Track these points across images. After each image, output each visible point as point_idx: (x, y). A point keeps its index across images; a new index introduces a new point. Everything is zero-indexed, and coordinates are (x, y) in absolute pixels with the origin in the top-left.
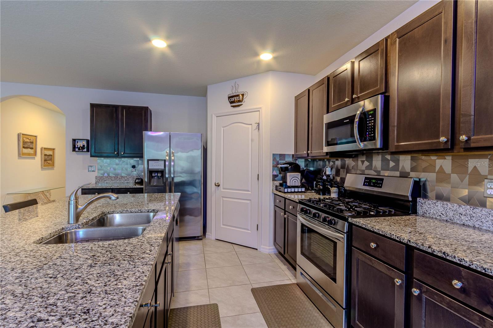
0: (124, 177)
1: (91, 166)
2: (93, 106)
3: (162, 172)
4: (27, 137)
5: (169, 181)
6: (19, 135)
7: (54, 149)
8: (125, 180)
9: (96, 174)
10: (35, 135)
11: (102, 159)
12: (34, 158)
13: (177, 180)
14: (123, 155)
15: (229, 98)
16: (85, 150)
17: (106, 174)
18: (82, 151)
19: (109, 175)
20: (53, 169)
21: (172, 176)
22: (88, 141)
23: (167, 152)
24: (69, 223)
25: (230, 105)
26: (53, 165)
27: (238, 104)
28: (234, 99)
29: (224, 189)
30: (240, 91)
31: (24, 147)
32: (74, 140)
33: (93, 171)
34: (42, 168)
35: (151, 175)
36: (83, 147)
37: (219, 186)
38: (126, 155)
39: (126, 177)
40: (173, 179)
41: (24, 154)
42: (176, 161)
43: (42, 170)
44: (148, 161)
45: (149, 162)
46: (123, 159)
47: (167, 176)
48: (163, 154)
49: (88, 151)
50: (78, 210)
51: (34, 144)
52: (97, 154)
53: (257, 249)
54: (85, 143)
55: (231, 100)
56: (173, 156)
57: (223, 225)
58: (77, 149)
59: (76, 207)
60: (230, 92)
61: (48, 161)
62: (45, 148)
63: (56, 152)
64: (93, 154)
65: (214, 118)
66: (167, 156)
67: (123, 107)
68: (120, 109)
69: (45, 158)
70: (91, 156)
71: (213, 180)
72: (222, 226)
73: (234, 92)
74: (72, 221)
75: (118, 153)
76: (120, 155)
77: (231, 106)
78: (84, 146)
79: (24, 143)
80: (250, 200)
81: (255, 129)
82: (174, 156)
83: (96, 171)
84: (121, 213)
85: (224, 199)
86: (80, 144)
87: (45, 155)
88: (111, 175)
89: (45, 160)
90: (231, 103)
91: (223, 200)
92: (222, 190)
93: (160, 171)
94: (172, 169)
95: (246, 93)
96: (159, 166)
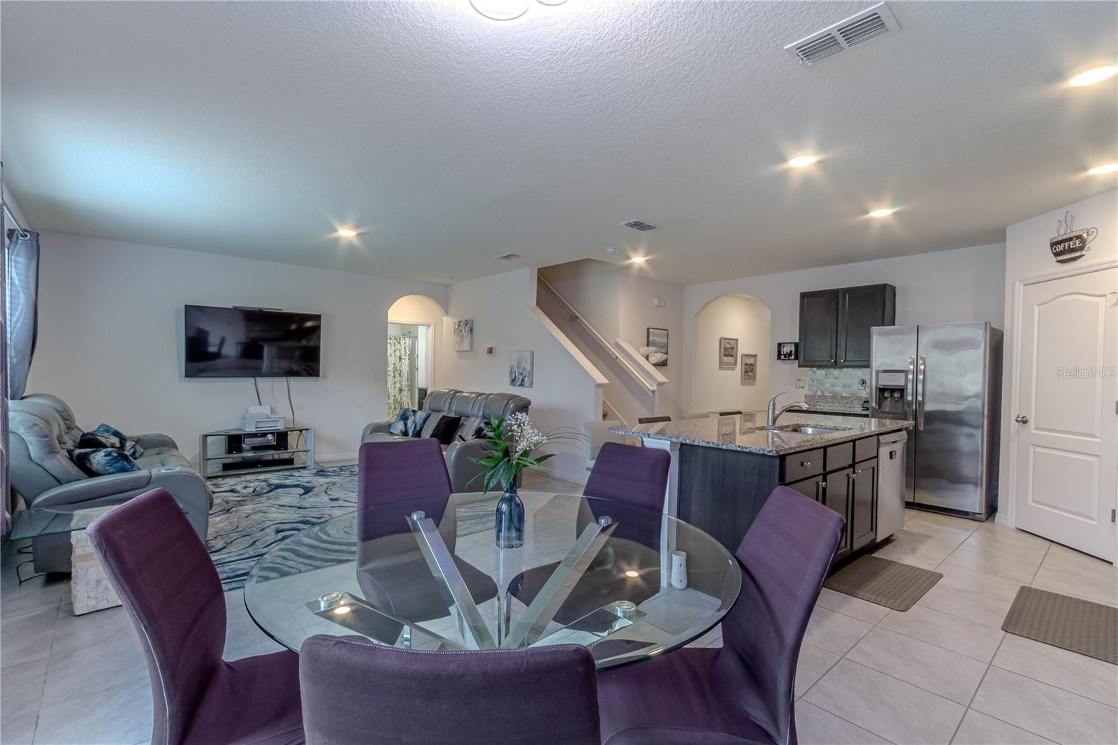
0: (846, 398)
1: (799, 380)
2: (803, 295)
3: (902, 391)
4: (728, 341)
5: (914, 408)
6: (720, 340)
7: (756, 356)
8: (848, 403)
9: (806, 391)
10: (735, 338)
11: (815, 369)
12: (734, 369)
13: (929, 407)
14: (843, 364)
15: (1053, 244)
16: (793, 357)
17: (819, 392)
18: (789, 359)
19: (823, 393)
20: (753, 384)
21: (920, 398)
22: (797, 345)
23: (911, 358)
24: (768, 425)
25: (1054, 259)
26: (754, 378)
27: (1073, 255)
28: (1062, 246)
29: (1037, 429)
30: (1078, 228)
31: (725, 355)
32: (780, 345)
33: (802, 387)
34: (742, 382)
35: (881, 395)
36: (790, 354)
37: (1025, 422)
38: (847, 363)
39: (849, 397)
40: (922, 404)
41: (726, 364)
42: (928, 374)
43: (742, 385)
44: (877, 372)
45: (880, 374)
46: (844, 370)
47: (910, 398)
48: (903, 361)
49: (796, 358)
50: (775, 415)
51: (734, 350)
52: (806, 364)
53: (1111, 563)
54: (793, 349)
55: (1055, 249)
56: (921, 364)
57: (1034, 501)
58: (783, 357)
59: (774, 412)
60: (1054, 235)
61: (749, 373)
62: (746, 355)
63: (759, 359)
64: (802, 364)
65: (1020, 288)
66: (912, 363)
67: (846, 291)
68: (841, 294)
69: (745, 368)
70: (800, 366)
71: (1013, 410)
72: (1031, 503)
73: (1062, 232)
74: (770, 424)
75: (836, 361)
76: (838, 363)
77: (1058, 261)
78: (791, 351)
79: (726, 349)
80: (1098, 456)
81: (1114, 303)
82: (924, 364)
83: (807, 387)
84: (816, 427)
85: (1038, 449)
86: (786, 350)
87: (746, 364)
88: (827, 394)
89: (746, 372)
90: (1056, 255)
91: (1034, 451)
92: (1034, 431)
93: (899, 389)
94: (920, 387)
95: (1092, 230)
96: (897, 381)
